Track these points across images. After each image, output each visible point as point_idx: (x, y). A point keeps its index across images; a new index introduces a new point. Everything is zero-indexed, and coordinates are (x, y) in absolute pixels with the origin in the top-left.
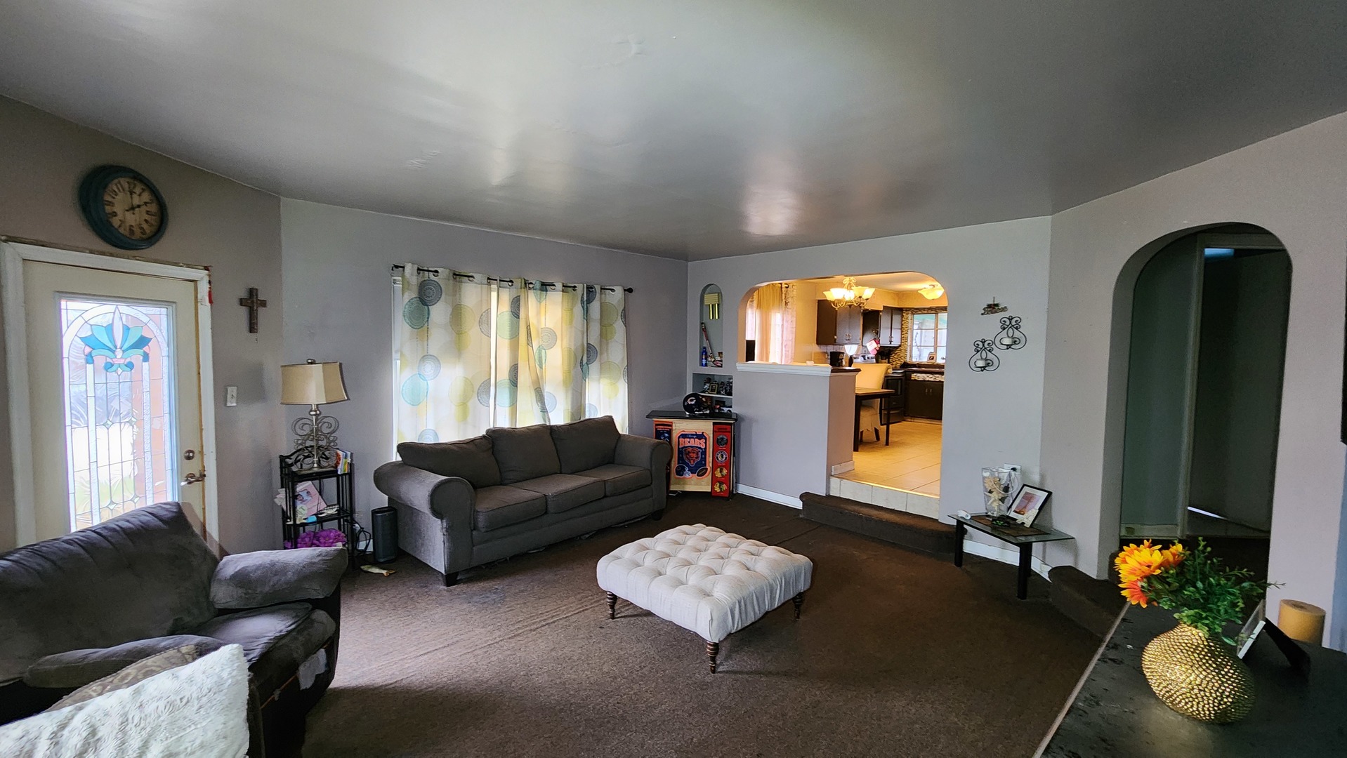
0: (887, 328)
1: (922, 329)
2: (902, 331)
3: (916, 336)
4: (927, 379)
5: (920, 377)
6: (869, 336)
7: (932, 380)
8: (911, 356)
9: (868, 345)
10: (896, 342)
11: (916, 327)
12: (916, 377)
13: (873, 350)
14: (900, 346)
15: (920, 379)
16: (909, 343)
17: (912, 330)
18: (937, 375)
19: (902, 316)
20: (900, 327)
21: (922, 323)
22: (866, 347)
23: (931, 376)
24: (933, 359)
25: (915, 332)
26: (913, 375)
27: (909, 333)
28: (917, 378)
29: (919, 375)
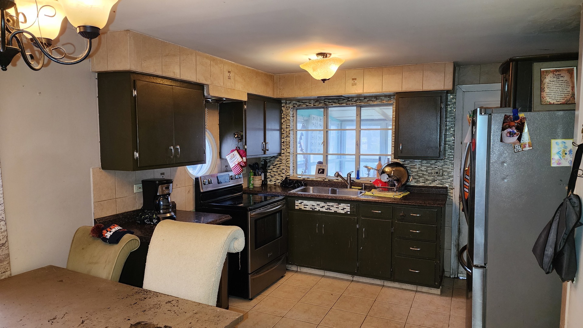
0: (259, 129)
1: (308, 130)
2: (281, 134)
3: (301, 139)
4: (318, 208)
5: (308, 205)
6: (230, 143)
7: (324, 210)
8: (295, 168)
9: (228, 158)
10: (273, 148)
11: (299, 126)
12: (300, 205)
13: (236, 167)
14: (280, 154)
15: (308, 208)
16: (291, 150)
17: (296, 131)
18: (331, 204)
19: (281, 111)
20: (278, 128)
21: (307, 121)
22: (226, 160)
23: (322, 204)
24: (323, 172)
25: (299, 133)
26: (297, 203)
27: (291, 135)
28: (302, 207)
29: (305, 202)
